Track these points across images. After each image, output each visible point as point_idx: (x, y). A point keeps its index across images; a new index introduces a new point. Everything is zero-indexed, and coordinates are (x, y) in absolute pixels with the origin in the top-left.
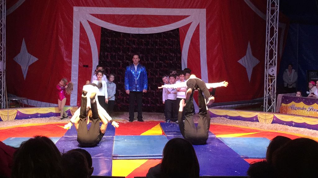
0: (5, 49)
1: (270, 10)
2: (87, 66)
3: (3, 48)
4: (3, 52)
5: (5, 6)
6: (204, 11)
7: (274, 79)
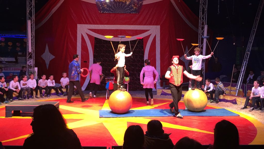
0: (34, 51)
1: (201, 27)
2: (86, 62)
3: (33, 51)
4: (33, 54)
5: (34, 24)
6: (158, 27)
7: (203, 71)
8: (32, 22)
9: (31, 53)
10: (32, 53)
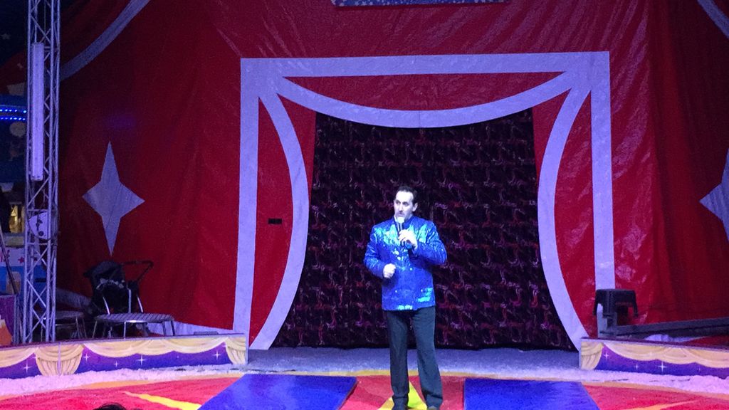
0: (56, 177)
2: (280, 221)
4: (50, 187)
5: (58, 60)
6: (603, 58)
8: (49, 49)
9: (39, 183)
10: (47, 183)
